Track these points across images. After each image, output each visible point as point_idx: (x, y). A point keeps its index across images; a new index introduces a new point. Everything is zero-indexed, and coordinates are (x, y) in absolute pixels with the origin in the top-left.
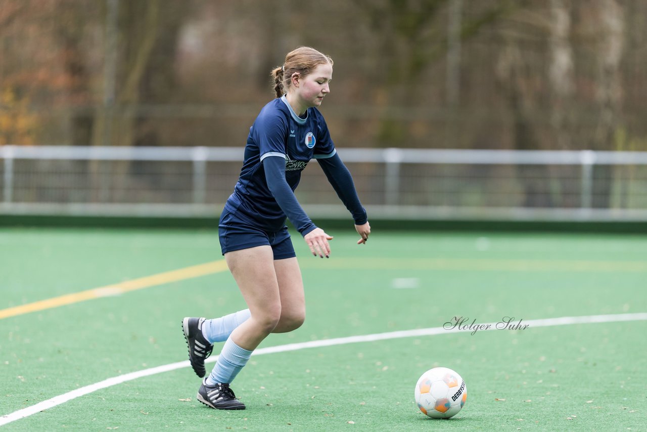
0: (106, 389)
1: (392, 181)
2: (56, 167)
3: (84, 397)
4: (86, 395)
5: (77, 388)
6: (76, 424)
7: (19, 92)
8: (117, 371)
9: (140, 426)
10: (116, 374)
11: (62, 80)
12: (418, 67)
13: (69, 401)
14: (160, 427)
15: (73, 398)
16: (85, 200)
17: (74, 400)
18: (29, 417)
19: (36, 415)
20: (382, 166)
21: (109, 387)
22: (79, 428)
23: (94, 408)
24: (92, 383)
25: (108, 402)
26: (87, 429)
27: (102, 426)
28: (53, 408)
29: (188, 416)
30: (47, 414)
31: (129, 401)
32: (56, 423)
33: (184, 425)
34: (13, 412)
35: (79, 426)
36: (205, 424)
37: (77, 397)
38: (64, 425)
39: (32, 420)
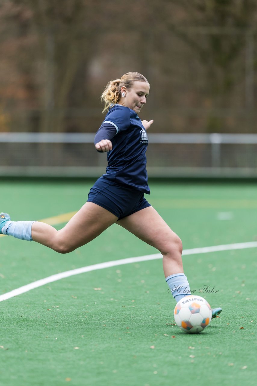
0: (52, 283)
1: (216, 154)
3: (38, 288)
6: (34, 304)
9: (72, 306)
12: (229, 85)
13: (30, 291)
14: (83, 306)
15: (32, 288)
18: (7, 300)
19: (11, 299)
20: (209, 146)
21: (54, 282)
22: (36, 307)
23: (45, 294)
25: (53, 291)
26: (41, 308)
27: (50, 305)
29: (100, 299)
30: (17, 298)
31: (65, 289)
32: (23, 304)
33: (97, 305)
35: (36, 305)
36: (110, 304)
37: (35, 288)
38: (27, 305)
39: (9, 302)
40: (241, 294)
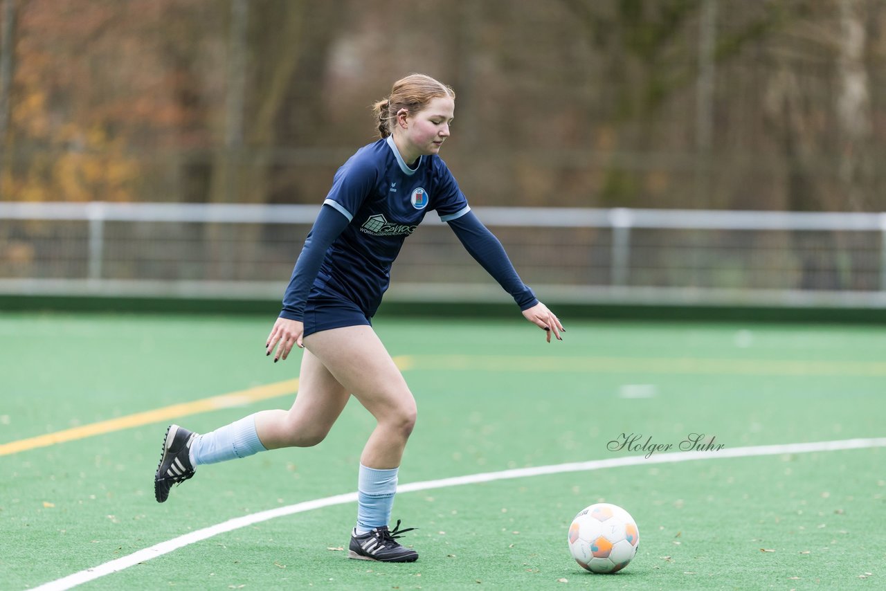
0: (228, 534)
1: (620, 253)
2: (161, 232)
3: (198, 544)
4: (201, 541)
5: (188, 532)
6: (187, 580)
7: (111, 129)
8: (244, 509)
9: (275, 584)
10: (242, 513)
11: (169, 114)
12: (657, 98)
13: (178, 550)
14: (302, 586)
15: (183, 545)
16: (199, 277)
17: (184, 547)
18: (123, 570)
19: (133, 568)
20: (607, 232)
21: (233, 531)
22: (191, 587)
23: (212, 559)
24: (209, 526)
25: (230, 551)
26: (203, 588)
27: (223, 584)
28: (155, 558)
29: (340, 570)
30: (148, 567)
31: (260, 549)
32: (160, 580)
33: (335, 583)
34: (101, 564)
35: (191, 584)
36: (364, 582)
37: (189, 545)
38: (170, 582)
39: (126, 575)
40: (673, 561)
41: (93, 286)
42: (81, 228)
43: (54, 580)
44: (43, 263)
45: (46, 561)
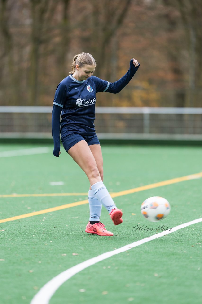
0: (195, 225)
2: (169, 117)
3: (184, 228)
4: (186, 227)
5: (181, 224)
6: (181, 241)
7: (151, 81)
8: (200, 216)
11: (170, 76)
13: (178, 230)
15: (179, 229)
16: (182, 133)
17: (180, 230)
18: (159, 238)
19: (163, 237)
21: (196, 223)
22: (183, 244)
23: (189, 234)
24: (188, 222)
25: (196, 231)
26: (187, 244)
27: (193, 243)
28: (170, 233)
30: (168, 237)
32: (172, 241)
34: (152, 235)
35: (183, 243)
37: (181, 228)
38: (176, 242)
39: (161, 239)
41: (146, 136)
42: (141, 116)
43: (137, 241)
44: (129, 128)
45: (134, 234)
